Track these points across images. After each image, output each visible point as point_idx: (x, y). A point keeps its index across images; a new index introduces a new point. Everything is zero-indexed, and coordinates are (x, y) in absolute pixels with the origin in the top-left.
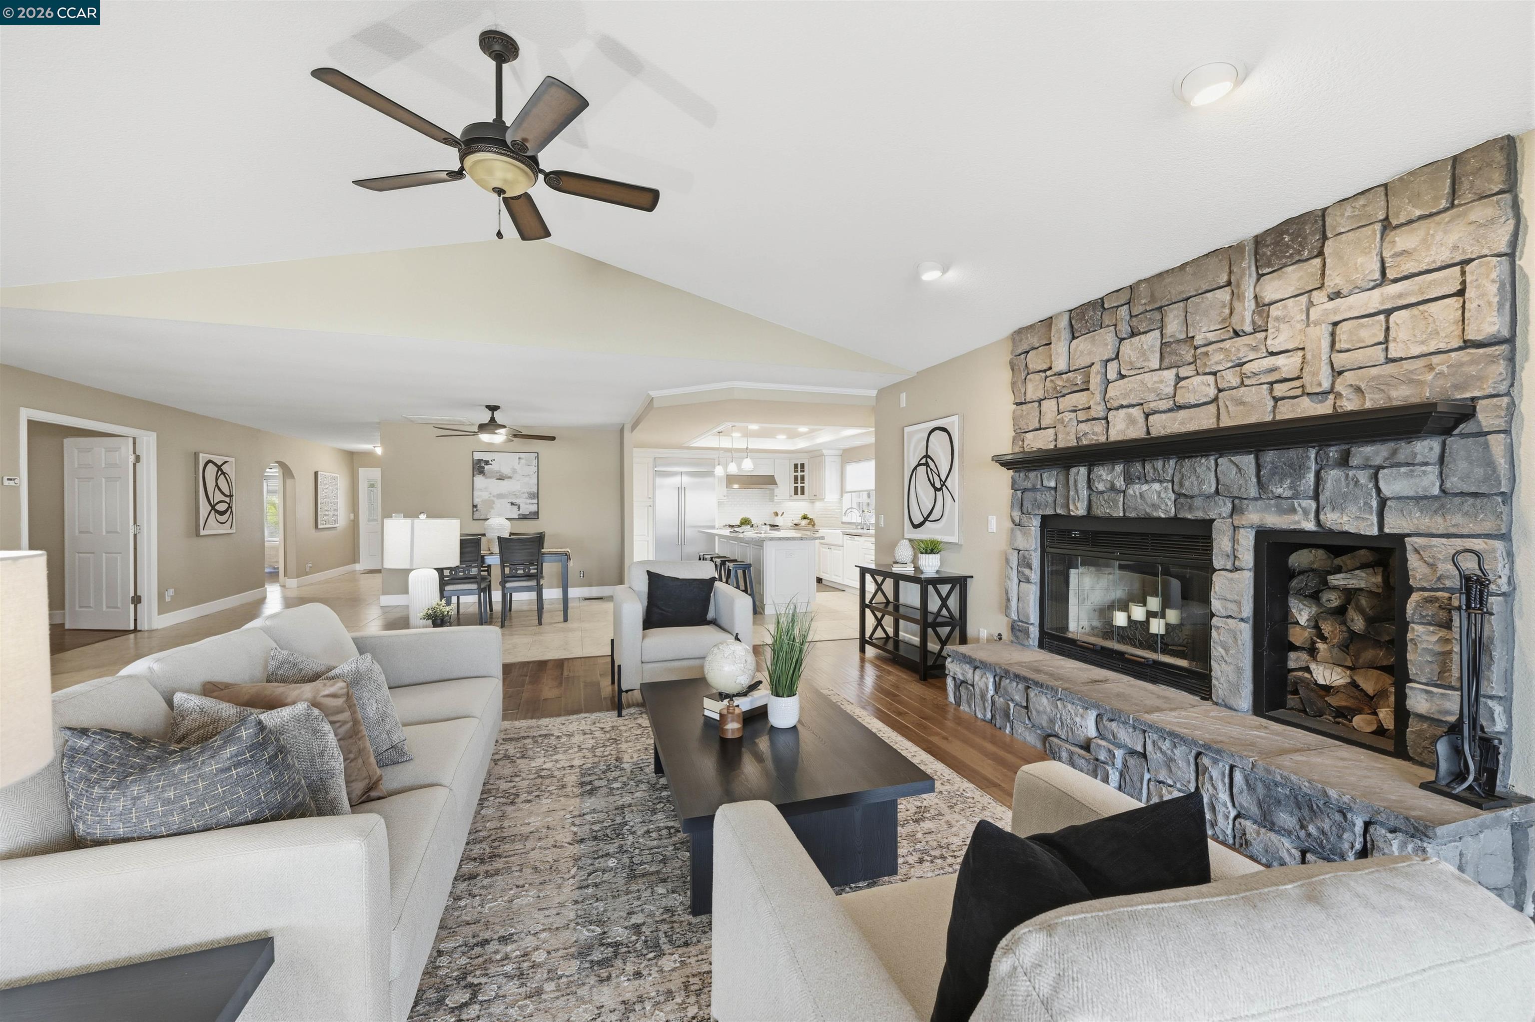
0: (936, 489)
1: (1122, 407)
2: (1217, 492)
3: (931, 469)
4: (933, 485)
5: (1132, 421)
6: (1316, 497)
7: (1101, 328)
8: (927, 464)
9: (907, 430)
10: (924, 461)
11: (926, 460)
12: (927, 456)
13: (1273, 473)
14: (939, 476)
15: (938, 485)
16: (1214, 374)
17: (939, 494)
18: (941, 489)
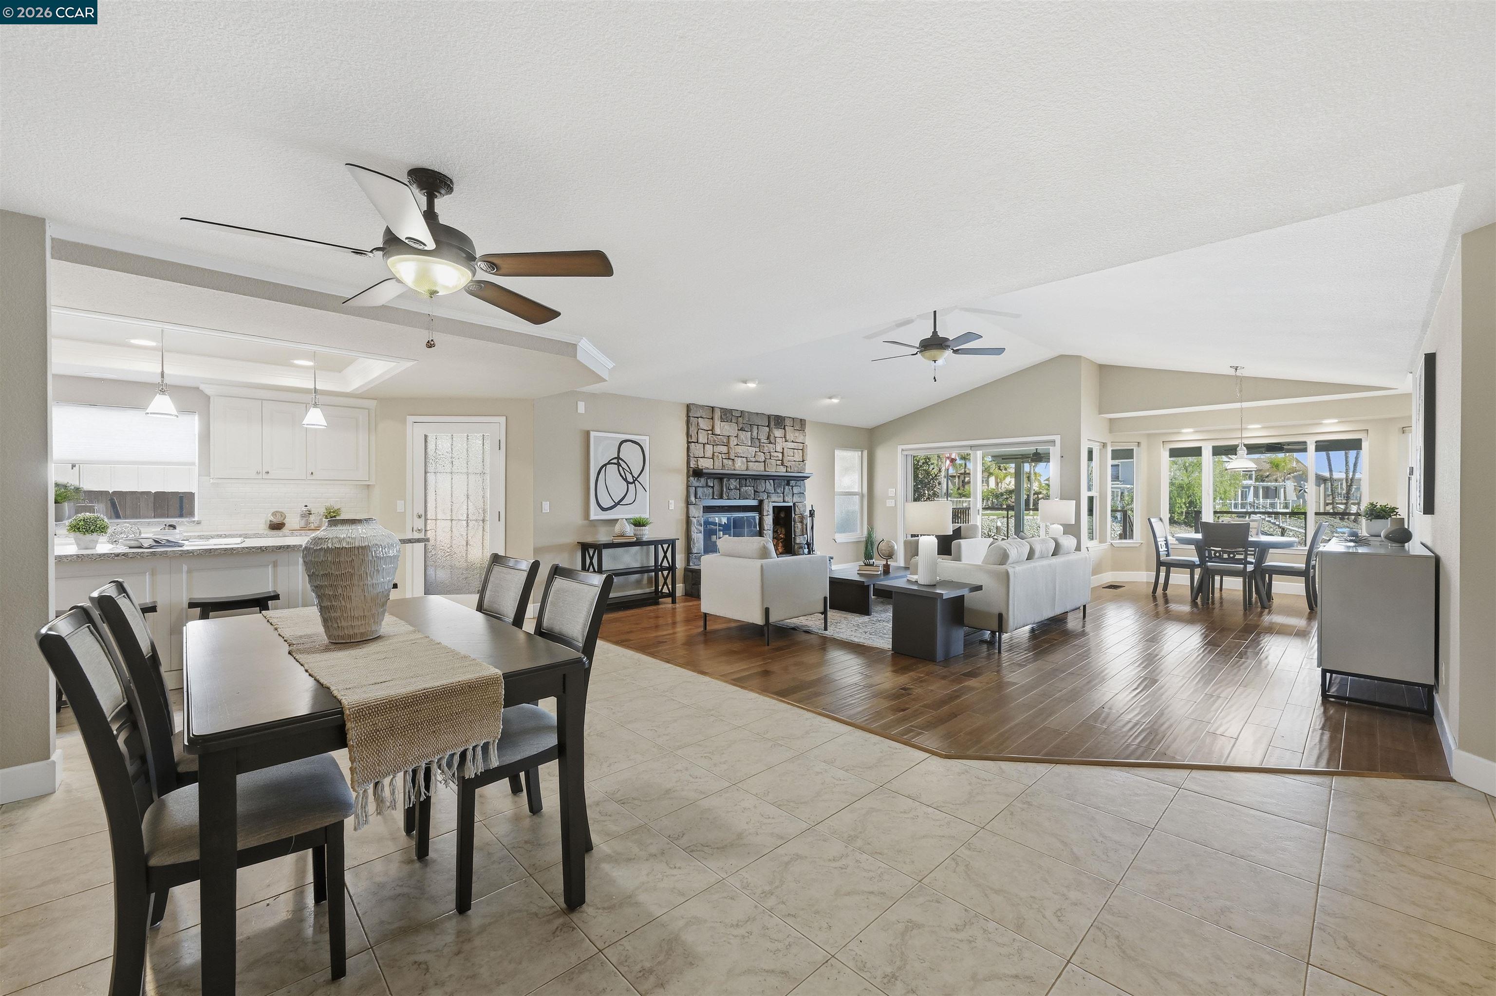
0: (628, 483)
1: (741, 457)
2: (764, 491)
3: (623, 468)
4: (625, 480)
5: (742, 462)
6: (783, 493)
7: (731, 422)
8: (619, 465)
9: (592, 434)
10: (615, 461)
11: (618, 461)
12: (618, 458)
13: (777, 486)
14: (631, 474)
15: (630, 479)
16: (764, 453)
17: (631, 486)
18: (634, 482)
